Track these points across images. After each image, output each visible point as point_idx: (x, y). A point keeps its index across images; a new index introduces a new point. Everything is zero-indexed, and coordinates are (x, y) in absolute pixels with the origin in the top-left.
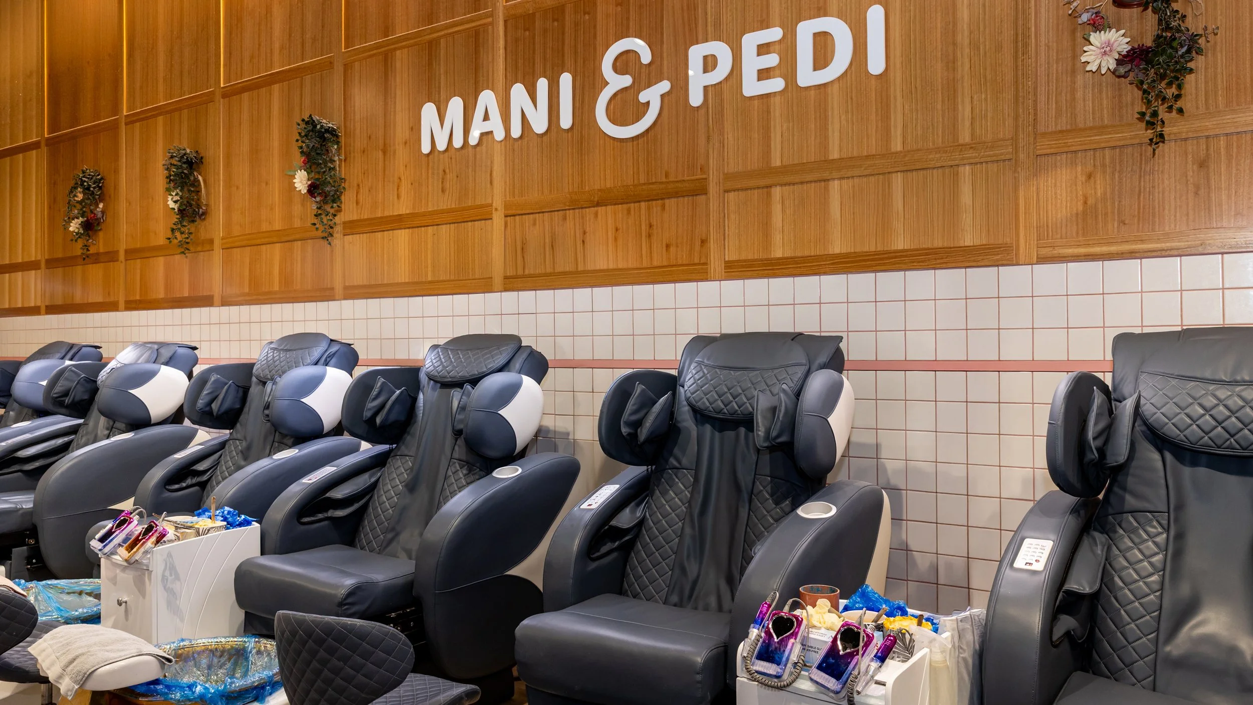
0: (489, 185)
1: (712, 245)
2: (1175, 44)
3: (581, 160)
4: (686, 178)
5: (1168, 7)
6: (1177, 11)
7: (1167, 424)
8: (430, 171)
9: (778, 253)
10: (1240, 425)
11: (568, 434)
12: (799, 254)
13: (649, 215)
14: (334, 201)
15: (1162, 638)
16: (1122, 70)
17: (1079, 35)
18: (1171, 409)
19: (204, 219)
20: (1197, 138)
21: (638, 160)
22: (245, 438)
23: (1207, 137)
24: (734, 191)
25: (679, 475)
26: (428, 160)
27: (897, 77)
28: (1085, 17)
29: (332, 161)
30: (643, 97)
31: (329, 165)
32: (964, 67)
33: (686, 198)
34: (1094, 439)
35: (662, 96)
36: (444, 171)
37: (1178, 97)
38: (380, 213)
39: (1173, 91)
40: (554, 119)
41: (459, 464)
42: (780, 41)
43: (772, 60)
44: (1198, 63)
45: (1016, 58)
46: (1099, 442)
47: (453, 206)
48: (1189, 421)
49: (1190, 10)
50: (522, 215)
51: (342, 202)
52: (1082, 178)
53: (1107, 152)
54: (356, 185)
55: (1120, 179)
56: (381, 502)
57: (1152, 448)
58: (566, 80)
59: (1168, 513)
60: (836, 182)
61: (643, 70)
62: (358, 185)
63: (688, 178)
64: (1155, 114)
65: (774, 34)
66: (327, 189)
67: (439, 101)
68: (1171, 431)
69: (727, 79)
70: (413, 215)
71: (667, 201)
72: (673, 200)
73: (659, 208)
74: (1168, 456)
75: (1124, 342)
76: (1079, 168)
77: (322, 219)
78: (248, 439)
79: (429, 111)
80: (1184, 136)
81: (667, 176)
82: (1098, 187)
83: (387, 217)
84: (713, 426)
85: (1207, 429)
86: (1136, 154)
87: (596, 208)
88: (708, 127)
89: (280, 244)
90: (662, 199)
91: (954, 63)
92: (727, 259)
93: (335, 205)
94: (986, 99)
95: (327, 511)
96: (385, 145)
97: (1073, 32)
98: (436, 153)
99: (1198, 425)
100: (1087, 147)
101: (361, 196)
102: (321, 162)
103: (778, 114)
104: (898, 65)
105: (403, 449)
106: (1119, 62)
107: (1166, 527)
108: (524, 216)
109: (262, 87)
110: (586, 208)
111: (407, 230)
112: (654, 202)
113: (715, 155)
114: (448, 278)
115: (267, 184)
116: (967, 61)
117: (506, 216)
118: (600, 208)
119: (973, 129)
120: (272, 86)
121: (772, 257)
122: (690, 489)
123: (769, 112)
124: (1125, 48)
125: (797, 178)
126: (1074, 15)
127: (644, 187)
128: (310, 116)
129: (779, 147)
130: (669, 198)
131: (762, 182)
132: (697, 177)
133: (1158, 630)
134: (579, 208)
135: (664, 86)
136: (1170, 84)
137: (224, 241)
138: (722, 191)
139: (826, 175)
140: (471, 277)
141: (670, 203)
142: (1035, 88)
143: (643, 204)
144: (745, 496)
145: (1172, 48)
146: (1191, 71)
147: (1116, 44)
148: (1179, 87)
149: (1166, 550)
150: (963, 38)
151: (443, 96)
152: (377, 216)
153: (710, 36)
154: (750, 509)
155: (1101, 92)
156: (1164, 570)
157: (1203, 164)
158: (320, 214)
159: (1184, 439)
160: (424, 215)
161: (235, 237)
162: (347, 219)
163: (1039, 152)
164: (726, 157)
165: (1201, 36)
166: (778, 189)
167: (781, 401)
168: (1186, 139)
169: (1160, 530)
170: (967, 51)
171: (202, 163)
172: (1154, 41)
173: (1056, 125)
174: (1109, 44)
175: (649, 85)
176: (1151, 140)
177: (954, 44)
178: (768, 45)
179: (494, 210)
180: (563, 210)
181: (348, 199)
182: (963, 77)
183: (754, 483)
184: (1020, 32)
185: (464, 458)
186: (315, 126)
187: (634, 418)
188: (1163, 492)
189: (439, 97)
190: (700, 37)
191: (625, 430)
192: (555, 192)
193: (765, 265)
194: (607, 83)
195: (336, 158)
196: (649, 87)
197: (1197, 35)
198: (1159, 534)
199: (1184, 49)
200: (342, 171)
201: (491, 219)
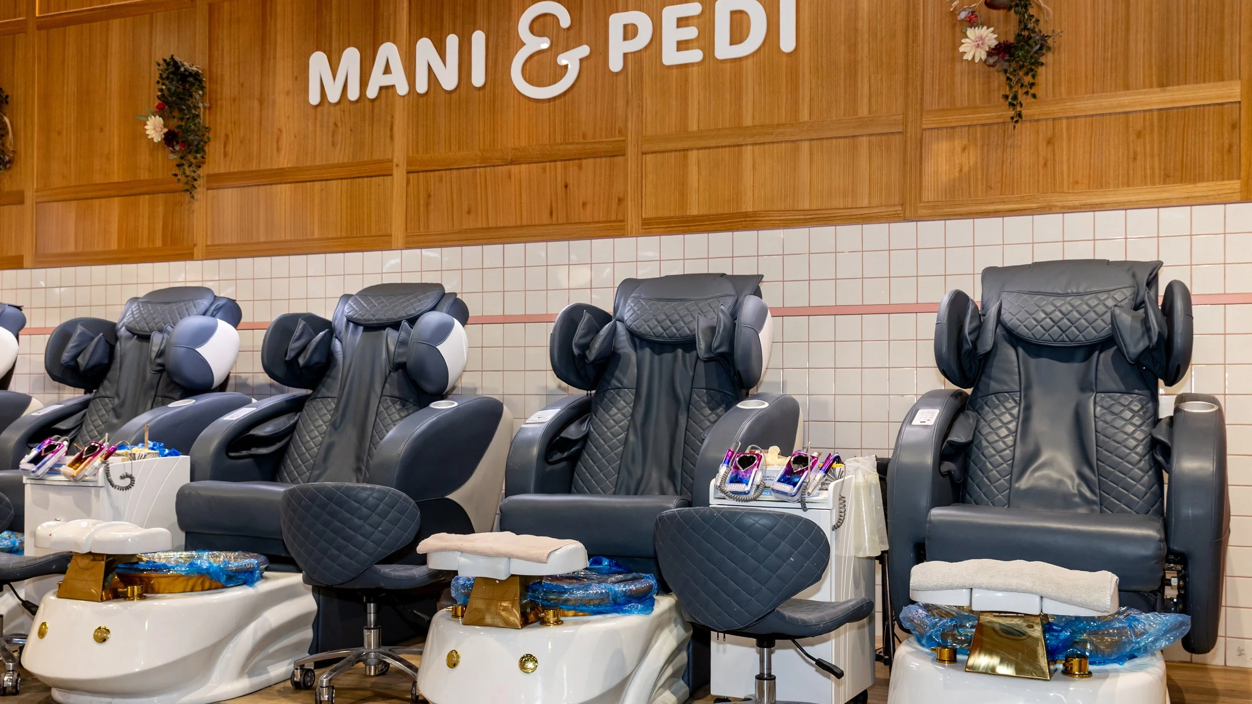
0: (388, 140)
1: (630, 204)
2: (1031, 42)
3: (494, 118)
4: (604, 140)
5: (1026, 12)
6: (1032, 16)
7: (1020, 326)
8: (318, 125)
9: (694, 211)
10: (1069, 324)
11: (475, 389)
12: (713, 212)
13: (565, 174)
14: (197, 152)
15: (1014, 478)
16: (991, 61)
17: (957, 29)
18: (1022, 315)
19: (10, 168)
20: (1046, 119)
21: (554, 121)
22: (118, 395)
23: (1054, 119)
24: (652, 153)
25: (622, 394)
26: (316, 112)
27: (806, 55)
28: (963, 15)
29: (196, 107)
30: (562, 60)
31: (193, 111)
32: (864, 51)
33: (603, 159)
34: (969, 334)
35: (581, 60)
36: (336, 124)
37: (1032, 85)
38: (254, 166)
39: (1028, 79)
40: (464, 75)
41: (391, 401)
42: (699, 16)
43: (691, 33)
44: (1048, 58)
45: (907, 45)
46: (973, 337)
47: (346, 160)
48: (1035, 323)
49: (1042, 16)
50: (426, 171)
51: (205, 153)
52: (959, 149)
53: (979, 129)
54: (223, 135)
55: (988, 151)
56: (305, 441)
57: (1009, 346)
58: (478, 39)
59: (1020, 392)
60: (749, 148)
61: (562, 33)
62: (227, 136)
63: (606, 140)
64: (1015, 97)
65: (694, 9)
66: (191, 137)
67: (330, 51)
68: (1023, 331)
69: (646, 48)
70: (295, 170)
71: (584, 162)
72: (591, 161)
73: (576, 168)
74: (1021, 350)
75: (990, 274)
76: (957, 142)
77: (184, 169)
78: (122, 395)
79: (318, 61)
80: (1036, 118)
81: (584, 137)
82: (971, 158)
83: (264, 171)
84: (653, 350)
85: (1047, 327)
86: (1000, 131)
87: (509, 167)
88: (628, 93)
89: (120, 198)
90: (579, 159)
91: (855, 46)
92: (644, 217)
93: (199, 156)
94: (882, 79)
95: (249, 449)
96: (261, 94)
97: (954, 26)
98: (326, 105)
99: (1041, 326)
100: (963, 124)
101: (231, 147)
102: (184, 107)
103: (695, 82)
104: (807, 45)
105: (323, 391)
106: (990, 54)
107: (1018, 401)
108: (429, 173)
109: (96, 21)
110: (498, 166)
111: (289, 185)
112: (571, 162)
113: (634, 119)
114: (339, 235)
115: (102, 130)
116: (866, 46)
117: (408, 172)
118: (513, 167)
119: (870, 104)
120: (111, 21)
121: (688, 214)
122: (632, 405)
123: (686, 81)
124: (994, 43)
125: (713, 143)
126: (954, 14)
127: (561, 147)
128: (172, 57)
129: (696, 113)
130: (585, 158)
131: (680, 145)
132: (615, 139)
133: (1011, 473)
134: (490, 166)
135: (584, 51)
136: (1027, 74)
137: (39, 194)
138: (640, 153)
139: (740, 141)
140: (366, 234)
141: (588, 163)
142: (923, 72)
143: (559, 164)
144: (683, 406)
145: (1029, 45)
146: (1042, 64)
147: (986, 40)
148: (1034, 77)
149: (1018, 418)
150: (863, 25)
151: (335, 44)
152: (251, 169)
153: (630, 6)
154: (688, 417)
155: (974, 78)
156: (1016, 431)
157: (1050, 142)
158: (183, 165)
159: (1032, 336)
160: (309, 169)
161: (55, 189)
162: (211, 172)
163: (924, 127)
164: (644, 121)
165: (1049, 37)
166: (695, 152)
167: (720, 321)
168: (1038, 120)
169: (1014, 404)
170: (866, 36)
171: (7, 102)
172: (1016, 38)
173: (938, 105)
174: (981, 38)
175: (567, 49)
176: (1012, 118)
177: (856, 30)
178: (687, 18)
179: (394, 165)
180: (472, 168)
181: (214, 149)
182: (862, 59)
183: (691, 395)
184: (911, 24)
185: (396, 394)
186: (179, 68)
187: (583, 341)
188: (1017, 377)
189: (331, 46)
190: (620, 6)
191: (576, 351)
192: (465, 149)
193: (681, 222)
194: (523, 44)
195: (201, 105)
196: (566, 51)
197: (1047, 36)
198: (1013, 407)
199: (1038, 47)
200: (205, 119)
201: (391, 175)
